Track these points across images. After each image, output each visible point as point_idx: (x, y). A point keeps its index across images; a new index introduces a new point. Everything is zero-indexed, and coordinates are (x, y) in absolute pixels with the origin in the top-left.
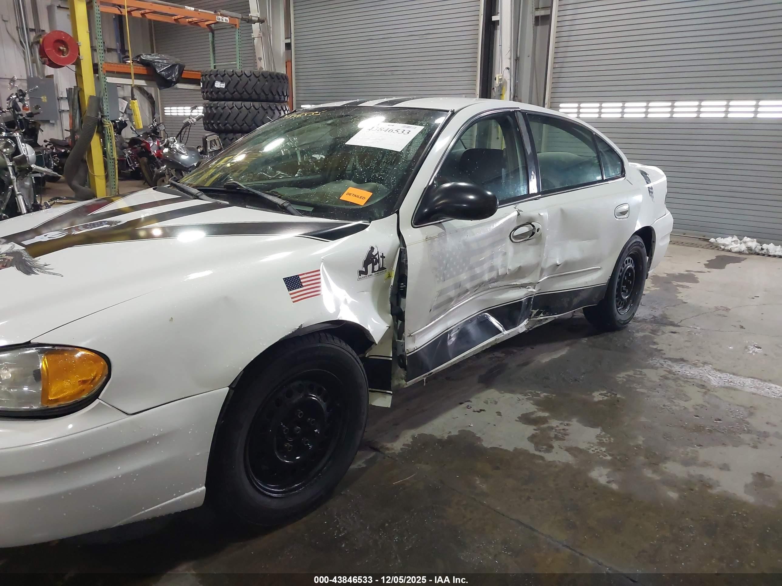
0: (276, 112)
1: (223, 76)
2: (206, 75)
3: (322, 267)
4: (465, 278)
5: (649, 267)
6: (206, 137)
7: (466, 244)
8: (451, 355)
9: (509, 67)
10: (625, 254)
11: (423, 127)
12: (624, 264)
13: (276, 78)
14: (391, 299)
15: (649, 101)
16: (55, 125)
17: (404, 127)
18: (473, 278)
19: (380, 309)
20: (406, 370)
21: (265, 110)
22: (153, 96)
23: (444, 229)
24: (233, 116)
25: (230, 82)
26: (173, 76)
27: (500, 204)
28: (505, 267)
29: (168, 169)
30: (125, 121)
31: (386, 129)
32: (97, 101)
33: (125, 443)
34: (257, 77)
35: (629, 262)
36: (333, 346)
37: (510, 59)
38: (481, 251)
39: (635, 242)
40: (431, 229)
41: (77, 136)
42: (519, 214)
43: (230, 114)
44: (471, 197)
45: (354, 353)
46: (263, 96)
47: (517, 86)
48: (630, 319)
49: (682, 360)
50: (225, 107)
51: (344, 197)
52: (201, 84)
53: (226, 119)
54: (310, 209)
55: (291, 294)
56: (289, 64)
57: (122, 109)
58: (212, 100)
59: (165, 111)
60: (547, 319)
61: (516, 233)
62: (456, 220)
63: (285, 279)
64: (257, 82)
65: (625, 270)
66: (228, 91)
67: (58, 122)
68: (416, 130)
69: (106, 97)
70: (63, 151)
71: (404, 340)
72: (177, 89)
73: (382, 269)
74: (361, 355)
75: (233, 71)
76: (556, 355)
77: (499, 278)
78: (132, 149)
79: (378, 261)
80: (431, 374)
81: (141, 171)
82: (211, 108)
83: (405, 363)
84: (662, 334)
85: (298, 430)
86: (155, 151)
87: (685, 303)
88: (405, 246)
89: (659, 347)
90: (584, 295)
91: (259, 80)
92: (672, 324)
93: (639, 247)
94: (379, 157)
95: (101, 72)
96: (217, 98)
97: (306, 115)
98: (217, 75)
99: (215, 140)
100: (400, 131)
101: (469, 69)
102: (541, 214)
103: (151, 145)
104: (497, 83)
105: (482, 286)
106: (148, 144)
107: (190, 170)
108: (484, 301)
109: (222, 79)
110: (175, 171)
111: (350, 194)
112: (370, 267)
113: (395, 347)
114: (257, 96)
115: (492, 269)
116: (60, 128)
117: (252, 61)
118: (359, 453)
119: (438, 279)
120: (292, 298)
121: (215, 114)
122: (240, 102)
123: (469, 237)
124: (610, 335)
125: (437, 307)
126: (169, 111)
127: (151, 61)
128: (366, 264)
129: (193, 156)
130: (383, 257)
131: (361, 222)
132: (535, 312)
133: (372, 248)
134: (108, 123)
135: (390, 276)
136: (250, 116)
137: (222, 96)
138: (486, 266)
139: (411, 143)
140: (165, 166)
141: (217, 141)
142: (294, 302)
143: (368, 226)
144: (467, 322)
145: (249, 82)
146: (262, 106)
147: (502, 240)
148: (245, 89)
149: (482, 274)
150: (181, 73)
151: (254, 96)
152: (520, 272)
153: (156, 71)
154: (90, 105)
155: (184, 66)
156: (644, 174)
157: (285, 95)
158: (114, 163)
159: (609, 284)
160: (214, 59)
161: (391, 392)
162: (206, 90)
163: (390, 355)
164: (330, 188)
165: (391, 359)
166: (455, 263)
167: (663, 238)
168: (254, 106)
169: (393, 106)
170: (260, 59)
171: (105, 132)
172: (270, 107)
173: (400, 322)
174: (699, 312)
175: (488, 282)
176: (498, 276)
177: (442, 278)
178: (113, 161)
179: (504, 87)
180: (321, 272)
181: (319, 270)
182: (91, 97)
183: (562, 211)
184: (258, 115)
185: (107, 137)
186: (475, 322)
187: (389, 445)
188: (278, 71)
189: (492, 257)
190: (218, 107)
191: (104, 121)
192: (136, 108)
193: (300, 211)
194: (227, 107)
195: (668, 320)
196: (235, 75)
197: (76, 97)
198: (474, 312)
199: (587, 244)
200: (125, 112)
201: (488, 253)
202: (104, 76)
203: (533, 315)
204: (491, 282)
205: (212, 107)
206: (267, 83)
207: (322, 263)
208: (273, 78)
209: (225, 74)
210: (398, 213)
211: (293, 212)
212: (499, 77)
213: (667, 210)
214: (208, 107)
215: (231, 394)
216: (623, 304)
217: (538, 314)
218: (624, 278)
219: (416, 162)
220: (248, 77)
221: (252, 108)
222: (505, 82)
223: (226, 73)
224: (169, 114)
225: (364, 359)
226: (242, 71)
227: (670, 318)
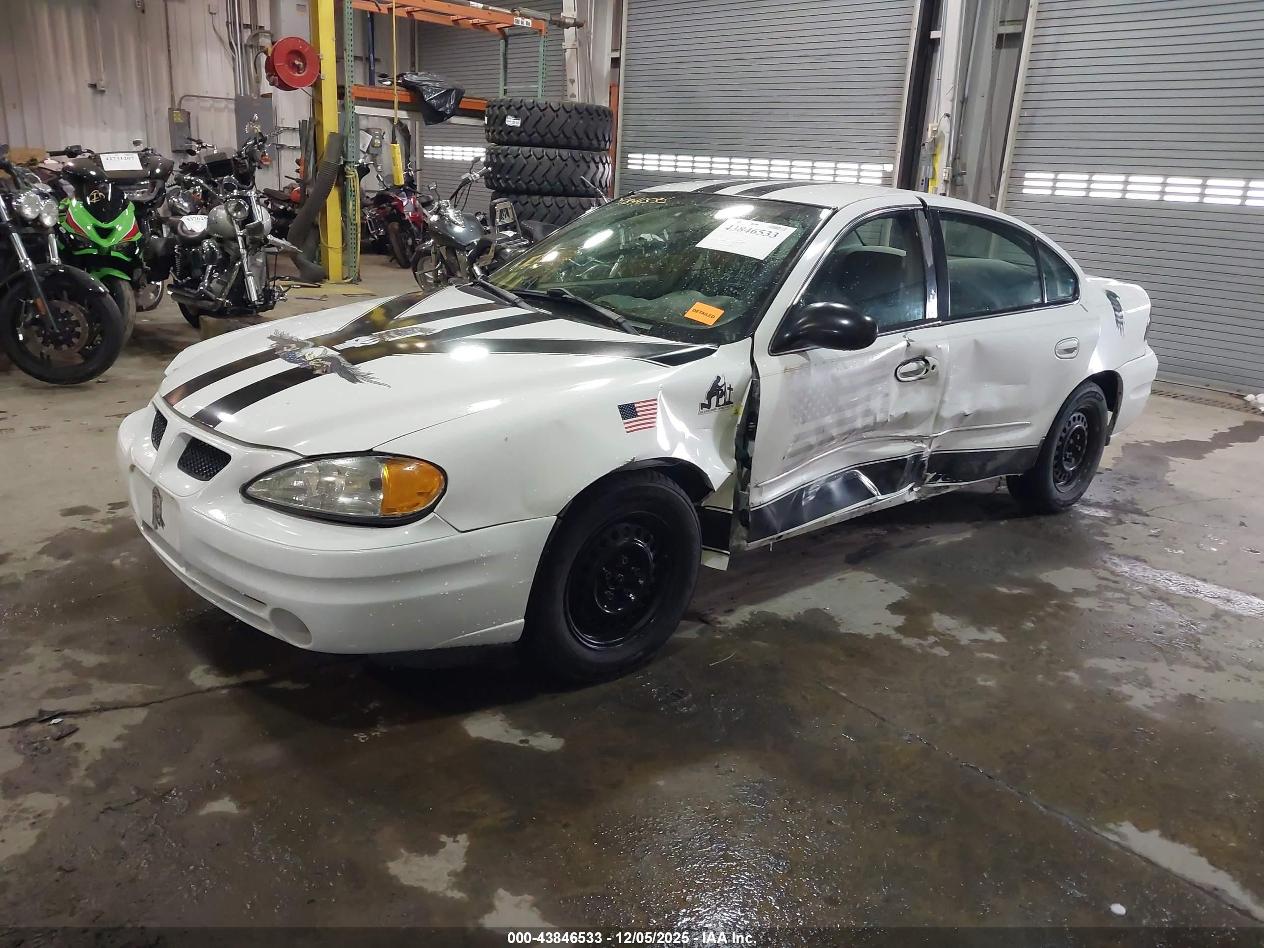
0: (592, 165)
1: (518, 109)
2: (495, 106)
3: (660, 396)
4: (830, 422)
5: (1112, 429)
6: (495, 204)
7: (835, 379)
8: (805, 517)
9: (950, 113)
10: (1071, 408)
11: (795, 229)
12: (1070, 422)
13: (595, 114)
14: (736, 439)
15: (1167, 176)
16: (270, 169)
17: (771, 227)
18: (841, 423)
19: (723, 451)
20: (748, 529)
21: (576, 161)
22: (409, 128)
23: (809, 360)
24: (529, 170)
25: (528, 118)
26: (447, 106)
27: (880, 332)
28: (887, 412)
29: (435, 246)
30: (367, 165)
31: (747, 229)
32: (341, 140)
33: (455, 560)
34: (567, 112)
35: (1079, 420)
36: (666, 488)
37: (953, 100)
38: (854, 389)
39: (1088, 393)
40: (792, 359)
41: (310, 190)
42: (908, 345)
43: (525, 165)
44: (845, 322)
45: (689, 500)
46: (574, 141)
47: (961, 143)
48: (1075, 500)
49: (1137, 559)
50: (518, 155)
51: (689, 315)
52: (486, 118)
53: (519, 173)
54: (648, 327)
55: (625, 424)
56: (614, 90)
57: (363, 147)
58: (500, 143)
59: (425, 152)
60: (948, 487)
61: (904, 369)
62: (823, 349)
63: (621, 407)
64: (566, 121)
65: (1070, 429)
66: (525, 131)
67: (275, 163)
68: (785, 232)
69: (353, 135)
70: (282, 207)
71: (749, 491)
72: (450, 123)
73: (728, 403)
74: (696, 504)
75: (533, 102)
76: (958, 538)
77: (875, 426)
78: (378, 209)
79: (724, 393)
80: (781, 539)
81: (389, 241)
82: (497, 155)
83: (747, 520)
84: (1118, 524)
85: (621, 578)
86: (410, 213)
87: (1172, 485)
88: (758, 378)
89: (1107, 540)
90: (1002, 460)
91: (570, 117)
92: (1139, 512)
93: (1094, 400)
94: (736, 266)
95: (348, 99)
96: (508, 141)
97: (647, 201)
98: (510, 106)
99: (506, 209)
100: (765, 233)
101: (890, 112)
102: (939, 346)
103: (405, 203)
104: (929, 136)
105: (852, 434)
106: (402, 202)
107: (467, 248)
108: (855, 455)
109: (516, 113)
110: (446, 249)
111: (696, 311)
112: (714, 399)
113: (737, 499)
114: (565, 140)
115: (867, 413)
116: (276, 172)
117: (561, 88)
118: (683, 623)
119: (796, 421)
120: (626, 428)
121: (503, 165)
122: (540, 149)
123: (839, 371)
124: (1042, 519)
125: (793, 455)
126: (431, 152)
127: (418, 84)
128: (710, 396)
129: (472, 228)
130: (730, 389)
131: (707, 346)
132: (931, 476)
133: (719, 378)
134: (352, 173)
135: (737, 413)
136: (554, 171)
137: (516, 138)
138: (859, 409)
139: (778, 250)
140: (432, 241)
141: (510, 211)
142: (627, 432)
143: (715, 351)
144: (831, 479)
145: (556, 119)
146: (572, 156)
147: (884, 377)
148: (549, 130)
149: (853, 419)
150: (458, 101)
151: (562, 140)
152: (905, 420)
153: (423, 97)
154: (329, 144)
155: (464, 93)
156: (1111, 296)
157: (607, 139)
158: (357, 231)
159: (1042, 447)
160: (505, 80)
161: (729, 553)
162: (492, 128)
163: (730, 506)
164: (673, 301)
165: (731, 512)
166: (818, 402)
167: (1138, 389)
168: (560, 156)
169: (760, 197)
170: (573, 81)
171: (348, 183)
172: (583, 158)
173: (745, 469)
174: (1184, 499)
175: (861, 429)
176: (875, 423)
177: (801, 419)
178: (355, 227)
179: (940, 145)
180: (658, 402)
181: (656, 400)
182: (332, 135)
183: (976, 343)
184: (565, 169)
185: (350, 193)
186: (840, 479)
187: (721, 619)
188: (598, 103)
189: (868, 398)
190: (508, 154)
191: (347, 169)
192: (397, 155)
193: (636, 328)
194: (521, 156)
195: (1135, 506)
196: (536, 108)
197: (312, 133)
198: (840, 465)
199: (1011, 389)
200: (368, 151)
201: (863, 393)
202: (352, 105)
203: (928, 480)
204: (866, 429)
205: (500, 154)
206: (581, 122)
207: (660, 392)
208: (591, 114)
209: (521, 106)
210: (753, 337)
211: (629, 329)
212: (932, 127)
213: (1148, 349)
214: (492, 154)
215: (559, 523)
216: (1066, 478)
217: (935, 479)
218: (1069, 442)
219: (781, 274)
220: (555, 111)
221: (558, 157)
222: (942, 136)
223: (523, 104)
224: (431, 156)
225: (699, 509)
226: (546, 103)
227: (1137, 504)
